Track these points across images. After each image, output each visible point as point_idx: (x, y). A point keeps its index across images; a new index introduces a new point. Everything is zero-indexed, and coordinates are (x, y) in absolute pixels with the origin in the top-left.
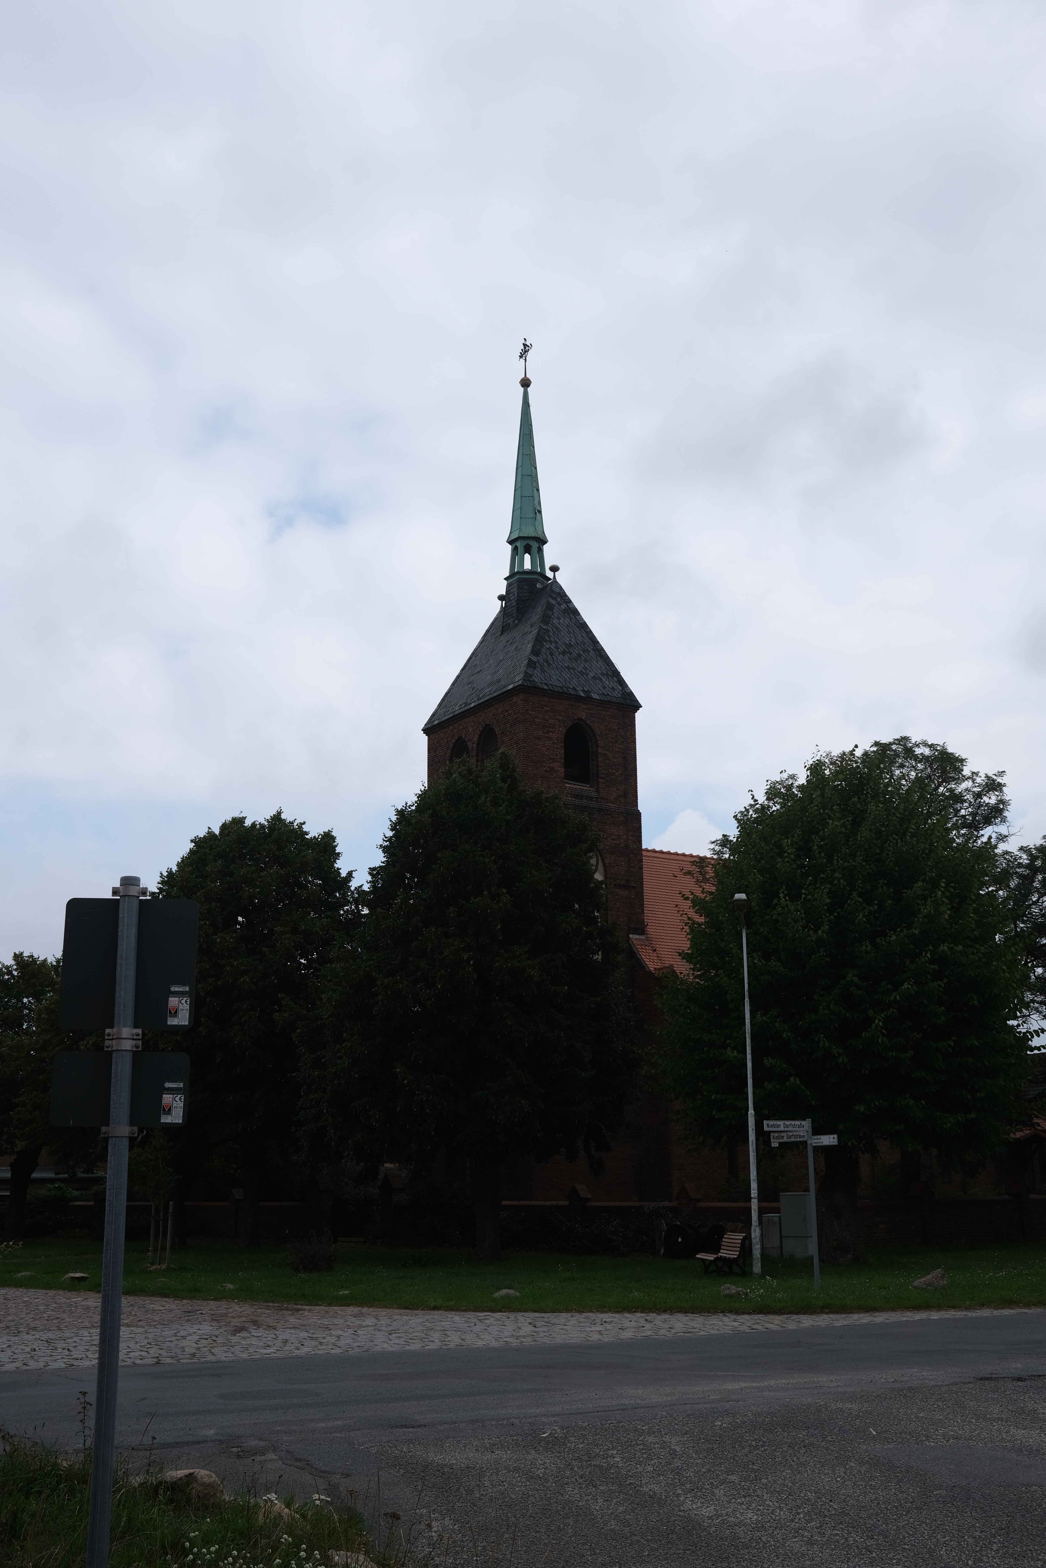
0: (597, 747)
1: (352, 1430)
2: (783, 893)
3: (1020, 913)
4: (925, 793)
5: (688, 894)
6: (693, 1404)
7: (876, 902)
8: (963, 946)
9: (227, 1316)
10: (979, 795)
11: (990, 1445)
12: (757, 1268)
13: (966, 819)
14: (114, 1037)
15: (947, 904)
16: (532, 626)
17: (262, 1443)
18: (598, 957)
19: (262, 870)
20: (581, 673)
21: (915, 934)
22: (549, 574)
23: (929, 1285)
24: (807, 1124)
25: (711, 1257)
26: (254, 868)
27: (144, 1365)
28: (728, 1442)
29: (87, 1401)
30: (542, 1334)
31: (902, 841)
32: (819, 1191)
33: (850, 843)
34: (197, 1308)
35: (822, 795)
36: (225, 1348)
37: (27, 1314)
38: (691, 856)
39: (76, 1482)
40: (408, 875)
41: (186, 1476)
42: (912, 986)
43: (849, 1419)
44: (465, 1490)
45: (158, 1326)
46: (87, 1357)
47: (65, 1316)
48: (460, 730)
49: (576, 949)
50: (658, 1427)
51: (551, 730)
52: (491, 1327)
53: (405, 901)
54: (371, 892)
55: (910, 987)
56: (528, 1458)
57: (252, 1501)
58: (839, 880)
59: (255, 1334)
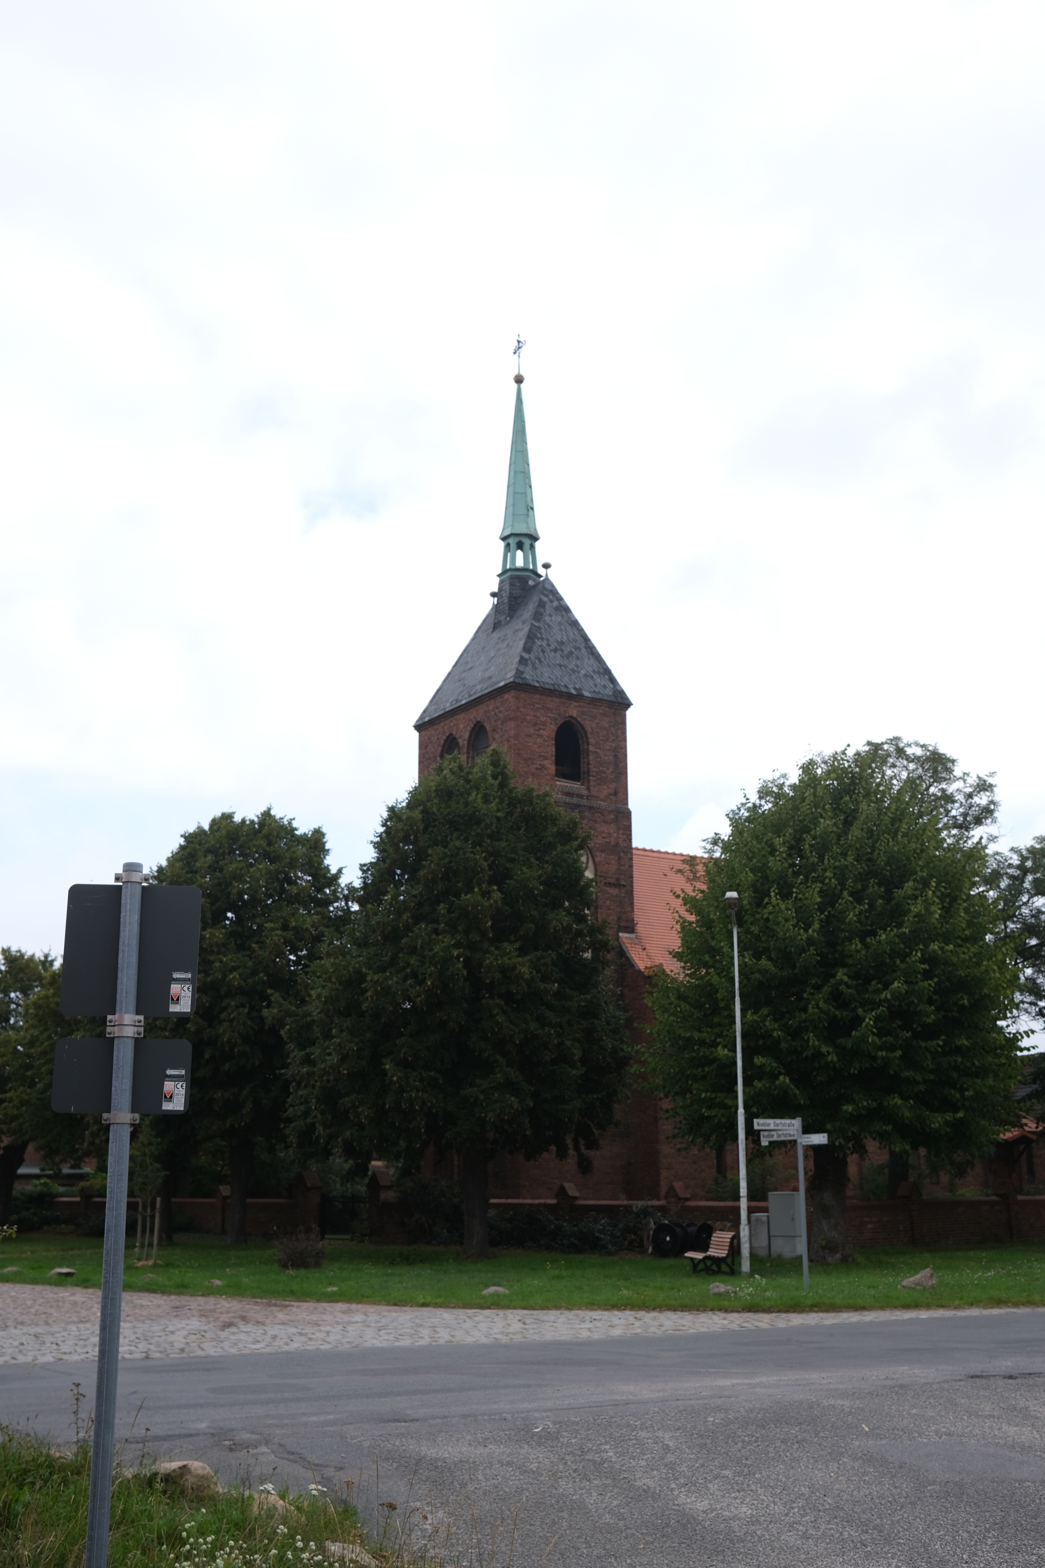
0: (588, 744)
1: (345, 1424)
2: (774, 891)
3: (1011, 913)
4: (916, 793)
5: (679, 892)
6: (685, 1400)
7: (867, 901)
8: (954, 946)
9: (215, 1312)
10: (970, 796)
11: (982, 1442)
12: (746, 1266)
13: (956, 819)
14: (116, 1023)
15: (938, 904)
16: (523, 623)
17: (254, 1437)
18: (588, 955)
19: (251, 865)
20: (573, 671)
21: (905, 933)
22: (541, 571)
23: (918, 1284)
24: (797, 1123)
25: (699, 1256)
26: (244, 864)
27: (133, 1360)
28: (721, 1438)
29: (80, 1392)
30: (532, 1331)
31: (893, 840)
32: (807, 1191)
33: (842, 842)
34: (185, 1303)
35: (814, 794)
36: (214, 1343)
37: (15, 1309)
38: (681, 855)
39: (69, 1473)
40: (399, 872)
41: (180, 1468)
42: (902, 984)
43: (842, 1415)
44: (459, 1484)
45: (146, 1322)
46: (76, 1351)
47: (52, 1311)
48: (450, 726)
49: (566, 947)
50: (650, 1423)
51: (542, 727)
52: (480, 1324)
53: (395, 897)
54: (361, 888)
55: (900, 985)
56: (521, 1453)
57: (247, 1493)
58: (830, 879)
59: (244, 1330)
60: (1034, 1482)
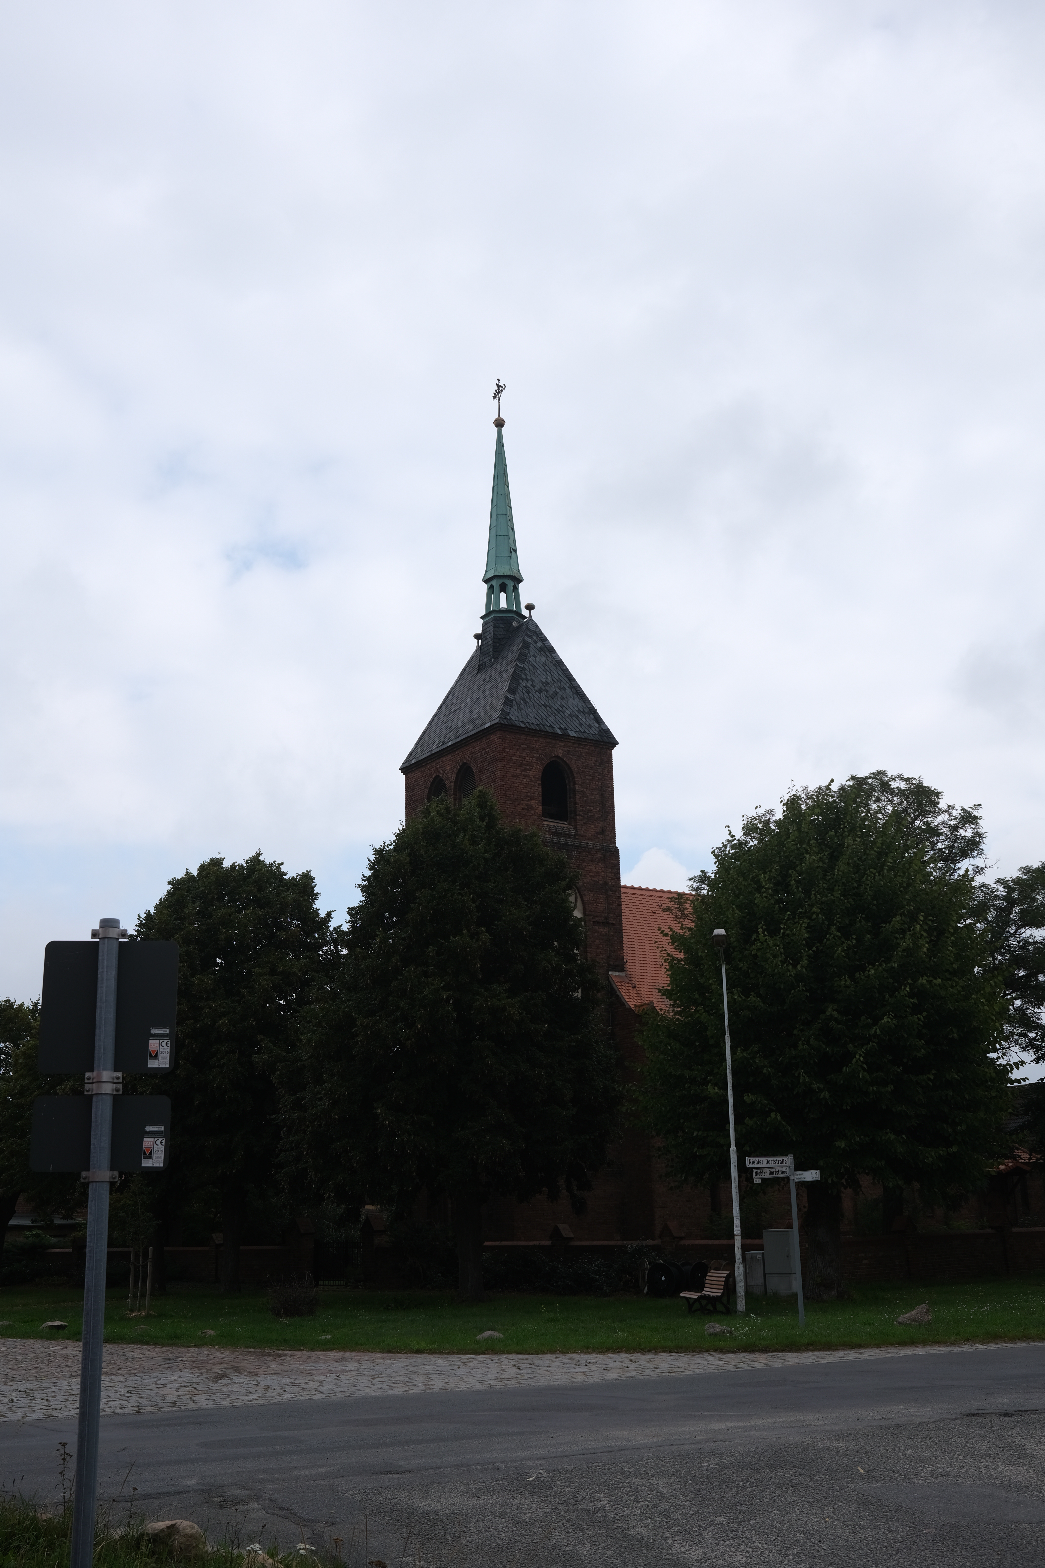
0: (575, 784)
1: (336, 1477)
2: (762, 928)
3: (998, 945)
4: (901, 827)
5: (667, 930)
6: (680, 1445)
7: (854, 937)
8: (942, 979)
9: (208, 1363)
10: (955, 828)
11: (978, 1482)
12: (741, 1305)
13: (942, 852)
14: (95, 1081)
15: (926, 937)
16: (508, 664)
17: (244, 1492)
18: (578, 994)
19: (240, 911)
20: (558, 711)
21: (894, 968)
22: (525, 612)
23: (914, 1320)
24: (789, 1160)
25: (695, 1296)
26: (233, 910)
27: (124, 1415)
28: (716, 1483)
29: (67, 1452)
30: (527, 1377)
31: (879, 875)
32: (802, 1227)
33: (828, 877)
34: (178, 1355)
35: (799, 830)
36: (206, 1396)
38: (670, 892)
39: (55, 1535)
40: (387, 915)
41: (168, 1528)
42: (892, 1019)
43: (837, 1458)
44: (451, 1537)
45: (138, 1374)
46: (66, 1407)
47: (43, 1366)
48: (437, 768)
49: (556, 987)
50: (644, 1469)
51: (528, 767)
52: (475, 1370)
53: (384, 940)
54: (350, 932)
55: (890, 1020)
56: (514, 1503)
57: (235, 1552)
58: (817, 915)
59: (237, 1381)
60: (1030, 1523)
